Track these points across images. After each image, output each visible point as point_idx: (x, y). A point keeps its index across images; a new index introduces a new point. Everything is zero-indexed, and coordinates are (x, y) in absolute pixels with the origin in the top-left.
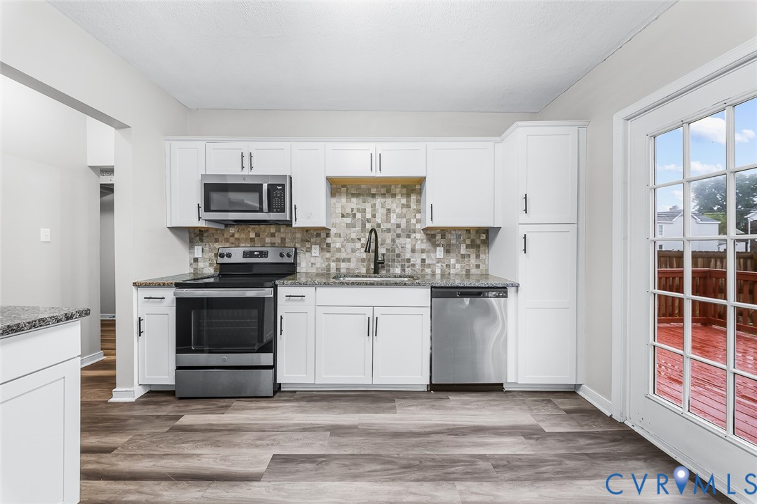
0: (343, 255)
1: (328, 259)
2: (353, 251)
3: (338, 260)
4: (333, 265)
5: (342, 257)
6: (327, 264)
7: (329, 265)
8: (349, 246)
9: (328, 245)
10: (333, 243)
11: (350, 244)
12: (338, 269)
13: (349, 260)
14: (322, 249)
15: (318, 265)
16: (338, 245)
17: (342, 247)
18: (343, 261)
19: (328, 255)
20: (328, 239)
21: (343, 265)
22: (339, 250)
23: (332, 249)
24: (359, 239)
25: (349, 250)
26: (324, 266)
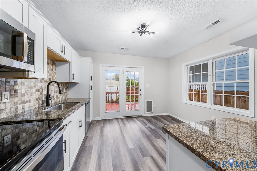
0: (26, 98)
1: (16, 103)
2: (32, 94)
3: (23, 102)
4: (20, 107)
5: (26, 100)
6: (15, 107)
7: (17, 107)
8: (30, 91)
9: (16, 91)
10: (20, 89)
11: (30, 90)
12: (23, 109)
13: (29, 101)
14: (11, 95)
15: (8, 110)
16: (23, 91)
17: (25, 92)
18: (26, 102)
19: (16, 100)
20: (15, 86)
21: (26, 105)
22: (23, 95)
23: (19, 95)
24: (35, 86)
25: (29, 94)
26: (13, 109)
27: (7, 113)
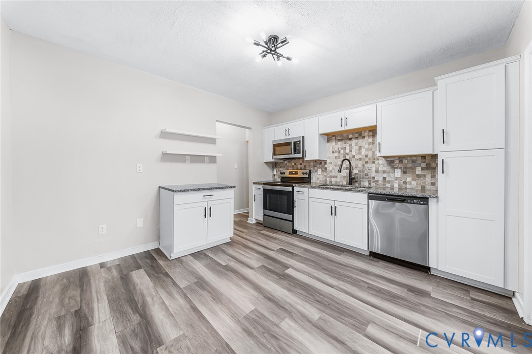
1: (326, 176)
3: (330, 177)
4: (328, 179)
5: (333, 175)
7: (326, 179)
9: (326, 169)
10: (328, 167)
12: (331, 182)
13: (336, 177)
14: (323, 170)
15: (321, 179)
16: (331, 169)
17: (333, 169)
19: (325, 174)
20: (325, 165)
21: (333, 180)
22: (331, 171)
23: (327, 171)
25: (337, 171)
26: (323, 180)
27: (320, 181)
